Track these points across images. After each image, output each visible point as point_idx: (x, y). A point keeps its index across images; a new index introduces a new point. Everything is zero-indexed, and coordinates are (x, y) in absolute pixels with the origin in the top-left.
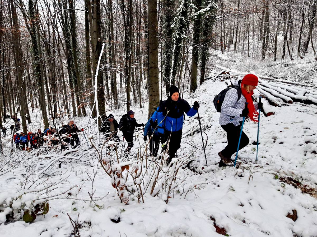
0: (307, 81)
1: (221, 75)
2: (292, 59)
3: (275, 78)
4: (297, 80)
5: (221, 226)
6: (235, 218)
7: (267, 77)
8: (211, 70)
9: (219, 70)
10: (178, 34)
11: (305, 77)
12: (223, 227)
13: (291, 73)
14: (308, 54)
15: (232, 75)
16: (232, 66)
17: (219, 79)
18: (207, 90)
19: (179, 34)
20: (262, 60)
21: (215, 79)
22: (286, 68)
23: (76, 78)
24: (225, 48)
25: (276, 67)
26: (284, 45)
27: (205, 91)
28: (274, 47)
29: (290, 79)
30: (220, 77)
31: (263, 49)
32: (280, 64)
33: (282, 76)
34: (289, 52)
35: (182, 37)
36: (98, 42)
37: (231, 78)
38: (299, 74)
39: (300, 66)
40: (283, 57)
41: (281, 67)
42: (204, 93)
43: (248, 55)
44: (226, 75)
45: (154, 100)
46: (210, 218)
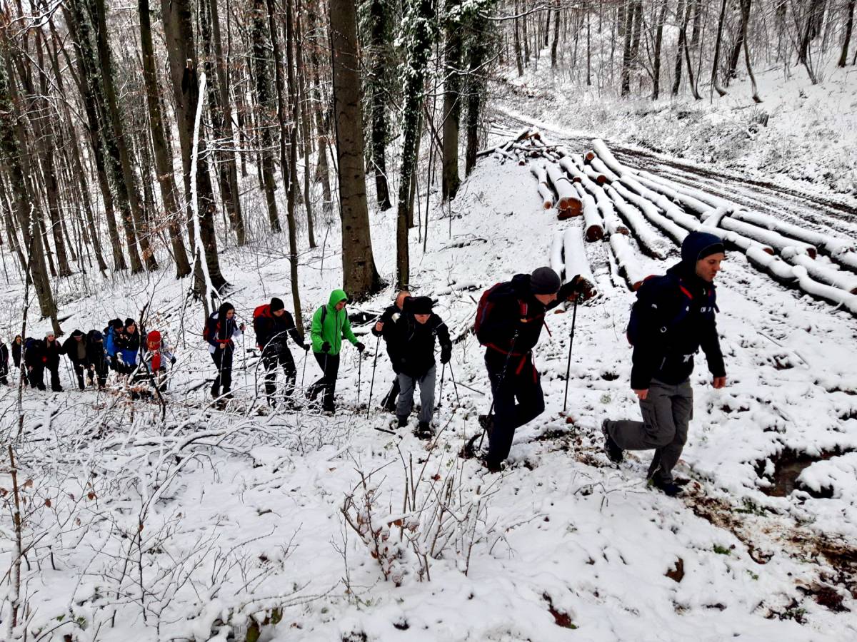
0: (732, 162)
1: (519, 145)
2: (697, 97)
3: (654, 150)
4: (708, 158)
5: (561, 611)
6: (582, 589)
7: (634, 147)
8: (493, 124)
9: (512, 124)
10: (412, 65)
11: (726, 152)
12: (564, 612)
13: (695, 139)
14: (737, 80)
15: (548, 143)
16: (545, 113)
17: (514, 157)
18: (485, 197)
19: (416, 66)
20: (623, 94)
21: (505, 156)
22: (682, 123)
23: (118, 159)
24: (527, 60)
25: (657, 118)
26: (679, 57)
27: (480, 197)
28: (653, 62)
29: (692, 156)
30: (518, 151)
31: (625, 63)
32: (667, 111)
33: (672, 147)
34: (691, 77)
35: (425, 75)
36: (186, 71)
37: (545, 153)
38: (712, 143)
39: (715, 119)
40: (675, 90)
41: (669, 120)
42: (478, 206)
43: (586, 78)
44: (533, 144)
45: (357, 241)
46: (542, 596)
